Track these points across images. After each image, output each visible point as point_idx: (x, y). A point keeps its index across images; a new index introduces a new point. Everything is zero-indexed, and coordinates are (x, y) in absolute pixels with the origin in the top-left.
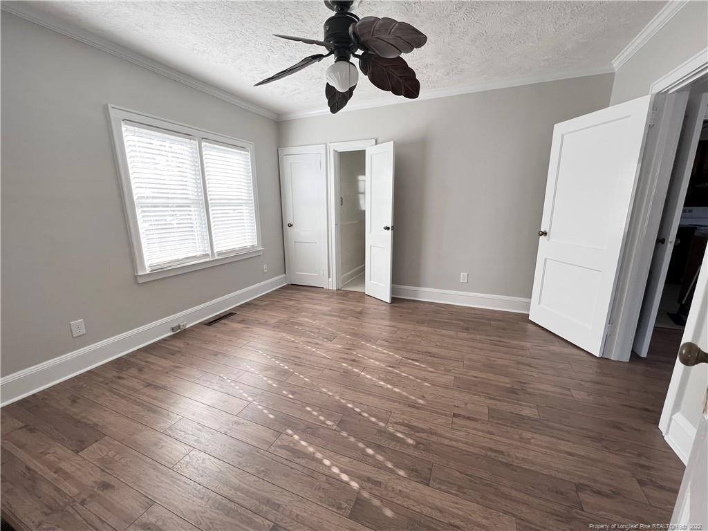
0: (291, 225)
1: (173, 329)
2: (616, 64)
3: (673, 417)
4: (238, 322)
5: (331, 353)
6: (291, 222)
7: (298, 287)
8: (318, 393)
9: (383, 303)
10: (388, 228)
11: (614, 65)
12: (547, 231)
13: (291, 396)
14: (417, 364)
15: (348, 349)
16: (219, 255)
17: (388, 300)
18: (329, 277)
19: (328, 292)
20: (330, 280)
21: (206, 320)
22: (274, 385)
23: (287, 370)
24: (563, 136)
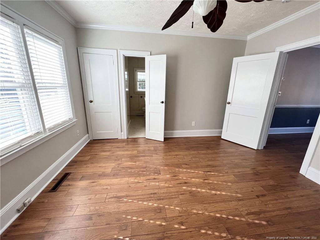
0: (91, 102)
1: (18, 211)
2: (249, 38)
3: (308, 169)
4: (80, 180)
5: (168, 182)
6: (92, 99)
7: (102, 141)
8: (194, 215)
9: (159, 142)
10: (163, 102)
11: (248, 38)
12: (230, 102)
13: (183, 227)
14: (213, 173)
15: (174, 176)
16: (49, 130)
17: (163, 140)
18: (121, 132)
19: (123, 141)
20: (123, 133)
21: (47, 187)
22: (164, 224)
23: (157, 207)
24: (238, 63)
